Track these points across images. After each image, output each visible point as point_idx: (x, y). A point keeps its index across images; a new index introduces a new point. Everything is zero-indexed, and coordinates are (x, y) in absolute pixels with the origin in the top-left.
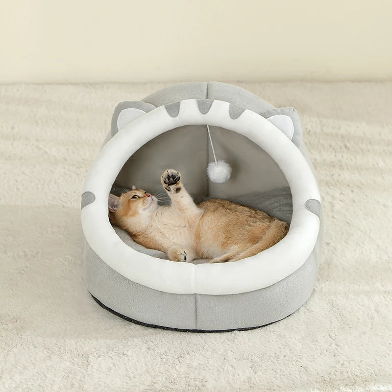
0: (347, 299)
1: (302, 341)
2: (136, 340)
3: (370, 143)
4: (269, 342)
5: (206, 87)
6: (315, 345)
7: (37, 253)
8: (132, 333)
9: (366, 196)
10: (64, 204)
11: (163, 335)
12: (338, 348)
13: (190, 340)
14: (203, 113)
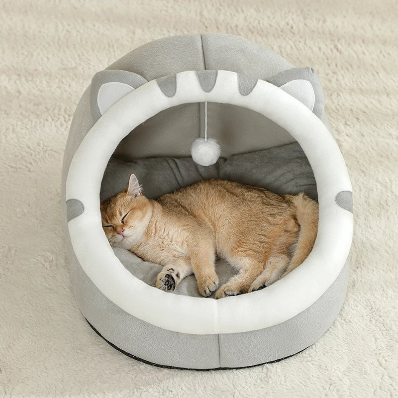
0: (387, 298)
1: (348, 374)
2: (150, 390)
3: (363, 42)
4: (309, 379)
5: (201, 45)
6: (365, 378)
7: (9, 250)
8: (144, 377)
9: (375, 125)
10: (29, 166)
11: (181, 377)
12: (393, 383)
13: (215, 383)
14: (206, 91)
